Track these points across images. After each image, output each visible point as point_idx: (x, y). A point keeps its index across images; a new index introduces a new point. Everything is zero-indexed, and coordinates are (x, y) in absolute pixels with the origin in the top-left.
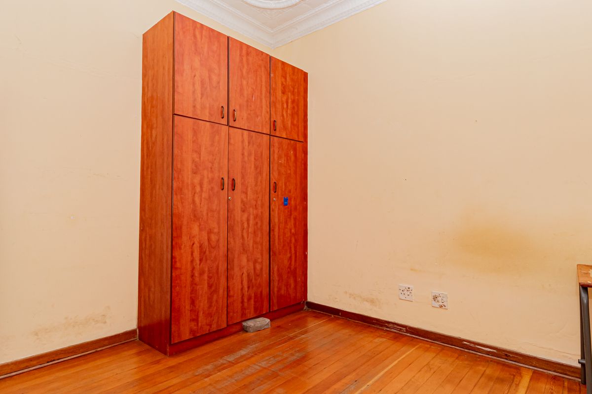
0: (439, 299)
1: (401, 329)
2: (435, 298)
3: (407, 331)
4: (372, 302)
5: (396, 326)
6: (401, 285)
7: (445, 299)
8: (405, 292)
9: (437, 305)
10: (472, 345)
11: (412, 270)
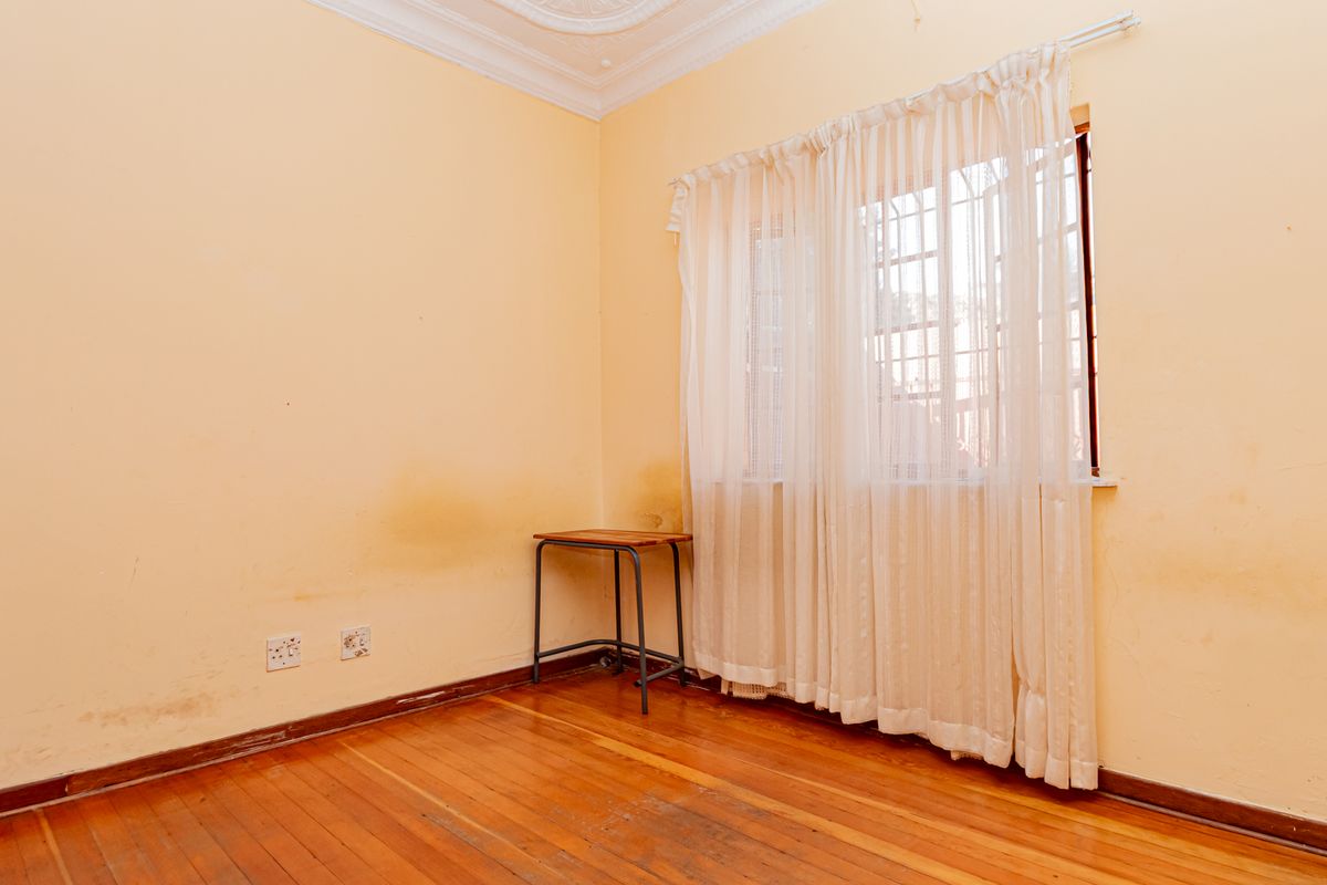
0: (356, 641)
1: (273, 738)
2: (348, 642)
3: (289, 735)
4: (187, 707)
5: (261, 737)
6: (275, 638)
7: (365, 638)
8: (284, 652)
9: (350, 653)
10: (411, 700)
11: (298, 598)
